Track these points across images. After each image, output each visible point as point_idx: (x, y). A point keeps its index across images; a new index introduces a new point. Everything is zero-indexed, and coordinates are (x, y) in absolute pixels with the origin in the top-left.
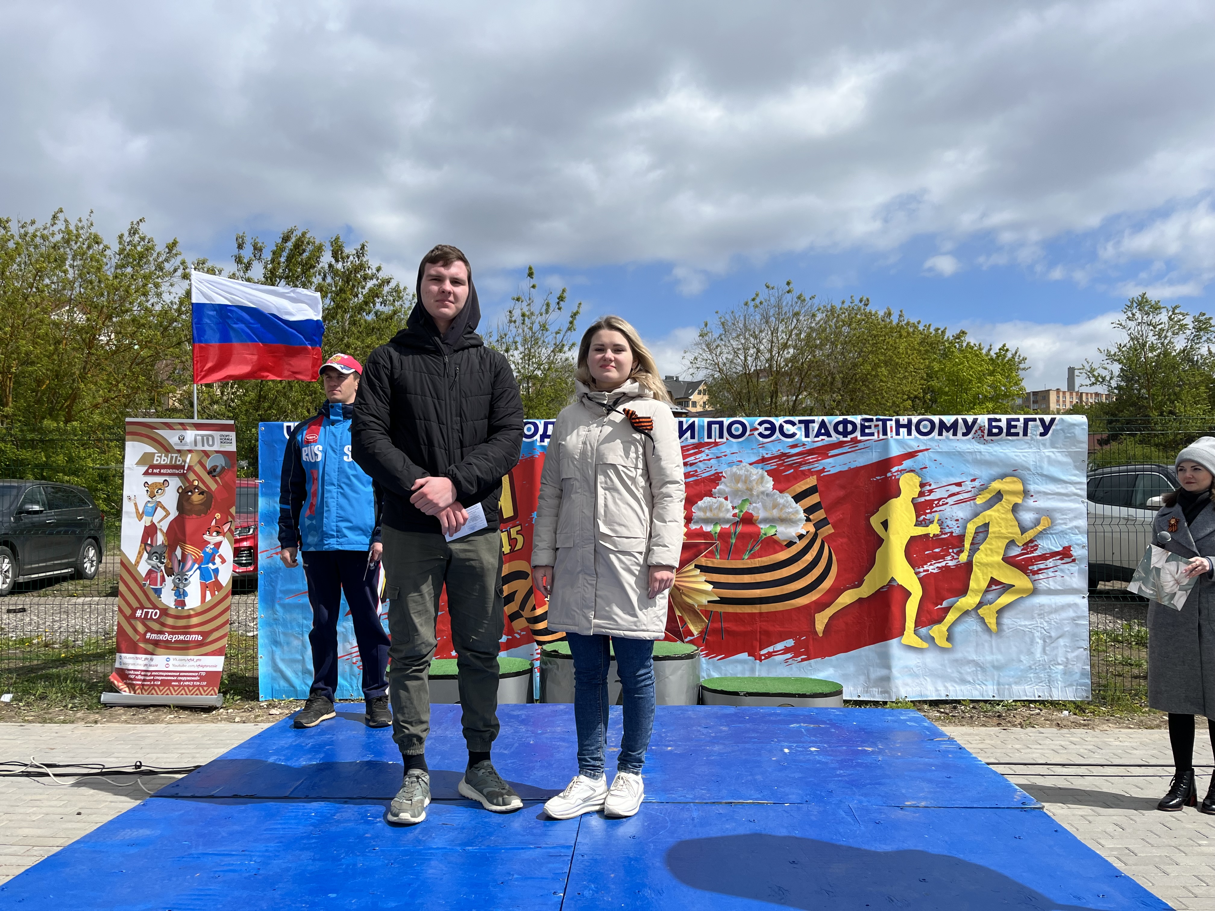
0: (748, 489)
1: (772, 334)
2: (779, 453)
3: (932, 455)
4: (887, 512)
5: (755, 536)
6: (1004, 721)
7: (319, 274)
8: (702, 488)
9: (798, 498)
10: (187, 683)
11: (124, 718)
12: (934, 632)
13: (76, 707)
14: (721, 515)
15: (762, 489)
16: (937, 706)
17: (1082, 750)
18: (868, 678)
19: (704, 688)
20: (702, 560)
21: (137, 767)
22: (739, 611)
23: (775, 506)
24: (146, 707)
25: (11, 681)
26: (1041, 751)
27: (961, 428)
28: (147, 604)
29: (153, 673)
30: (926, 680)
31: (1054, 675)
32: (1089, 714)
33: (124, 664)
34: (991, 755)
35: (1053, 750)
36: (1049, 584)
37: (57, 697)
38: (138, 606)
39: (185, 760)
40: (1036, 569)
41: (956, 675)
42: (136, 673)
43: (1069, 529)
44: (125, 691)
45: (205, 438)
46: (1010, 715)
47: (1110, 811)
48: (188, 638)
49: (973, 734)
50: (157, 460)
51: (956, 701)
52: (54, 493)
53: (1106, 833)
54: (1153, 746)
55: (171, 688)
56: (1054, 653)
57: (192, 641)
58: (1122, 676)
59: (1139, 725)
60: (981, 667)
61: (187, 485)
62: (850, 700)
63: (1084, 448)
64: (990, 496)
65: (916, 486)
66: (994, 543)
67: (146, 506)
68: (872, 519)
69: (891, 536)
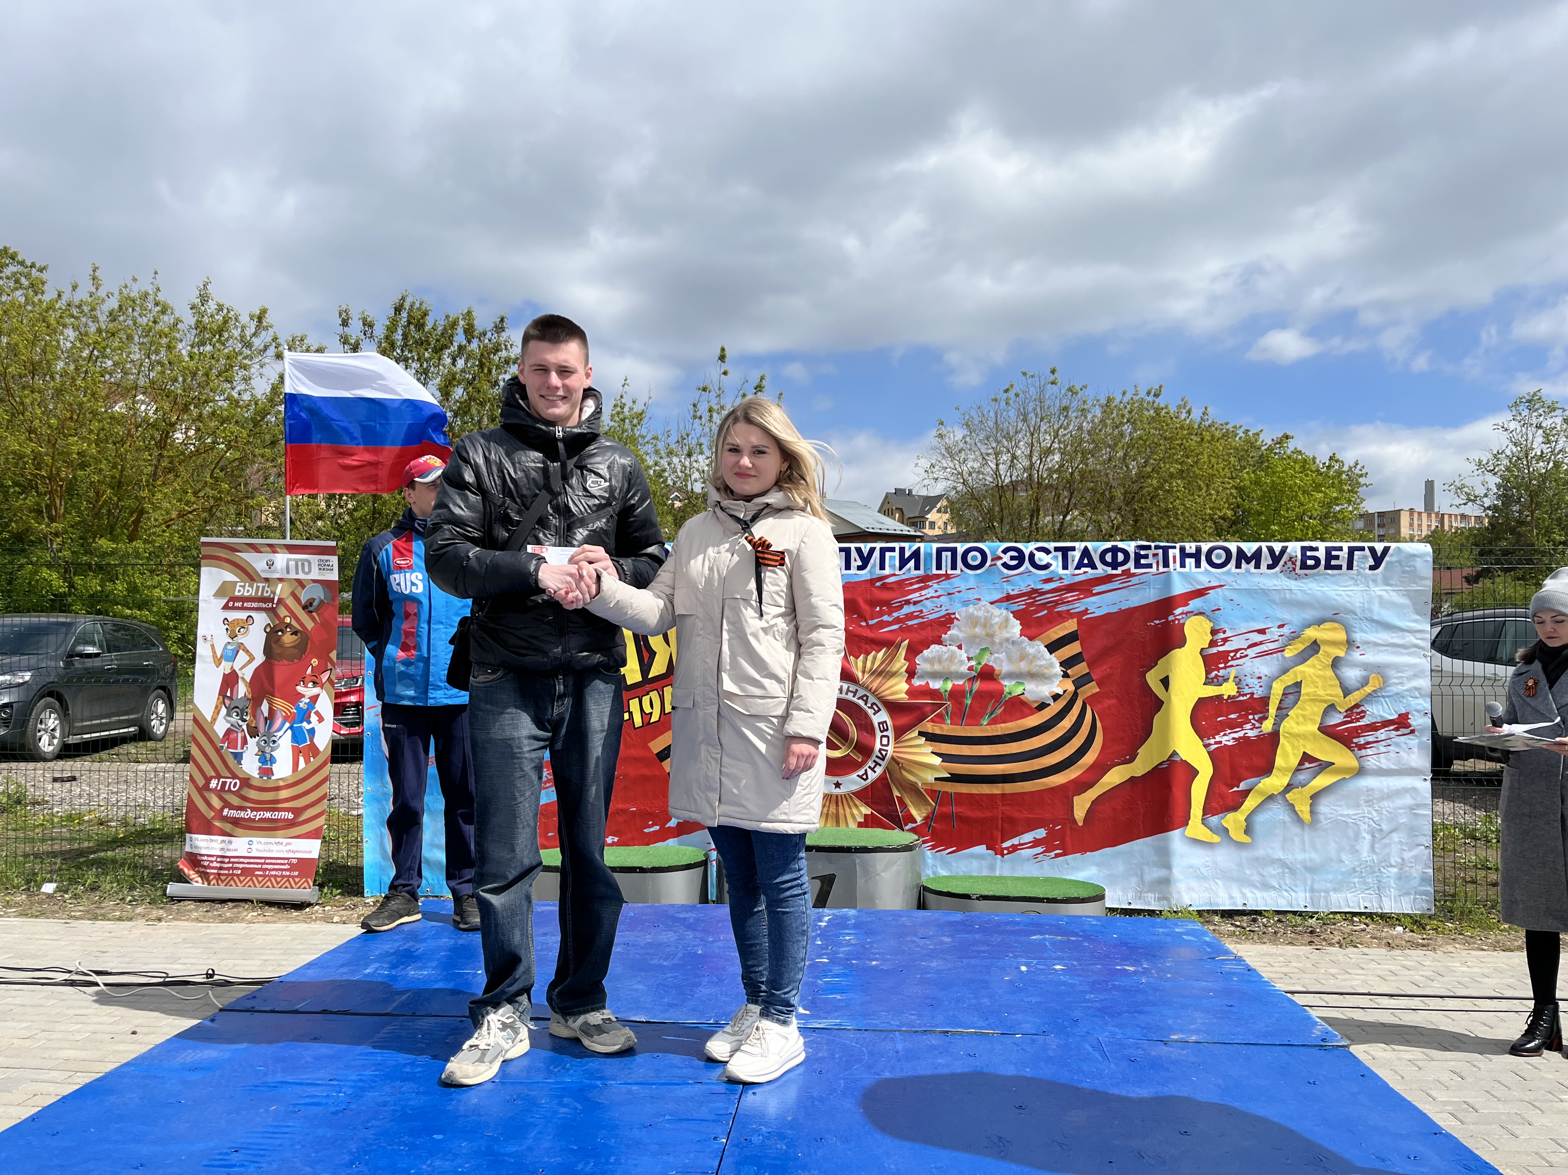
0: (988, 635)
1: (1032, 435)
2: (1029, 589)
3: (1227, 593)
4: (1168, 665)
5: (997, 695)
6: (1317, 939)
8: (928, 633)
9: (1052, 647)
10: (273, 873)
11: (195, 915)
12: (1227, 822)
13: (135, 900)
14: (954, 668)
15: (1007, 635)
16: (1231, 917)
17: (1417, 977)
18: (1142, 880)
19: (926, 889)
20: (928, 726)
21: (209, 976)
22: (974, 791)
23: (1023, 657)
24: (223, 901)
25: (54, 867)
26: (1363, 977)
27: (1266, 559)
28: (224, 772)
29: (232, 860)
30: (1217, 883)
31: (1385, 880)
32: (1431, 932)
33: (196, 847)
34: (1298, 981)
35: (1379, 976)
36: (1380, 762)
37: (112, 888)
38: (214, 774)
39: (270, 969)
40: (1362, 742)
41: (1256, 878)
42: (210, 859)
43: (1406, 690)
44: (197, 882)
45: (300, 563)
46: (1326, 930)
47: (1448, 1054)
48: (277, 815)
49: (1276, 954)
50: (239, 591)
51: (1256, 911)
52: (115, 631)
53: (1439, 1082)
54: (1511, 973)
55: (254, 879)
56: (1386, 850)
57: (281, 820)
58: (1476, 883)
59: (1495, 946)
60: (1289, 868)
61: (277, 622)
62: (1117, 908)
63: (1427, 585)
64: (1303, 647)
65: (1206, 633)
66: (1308, 708)
67: (225, 648)
68: (1148, 675)
69: (1172, 697)
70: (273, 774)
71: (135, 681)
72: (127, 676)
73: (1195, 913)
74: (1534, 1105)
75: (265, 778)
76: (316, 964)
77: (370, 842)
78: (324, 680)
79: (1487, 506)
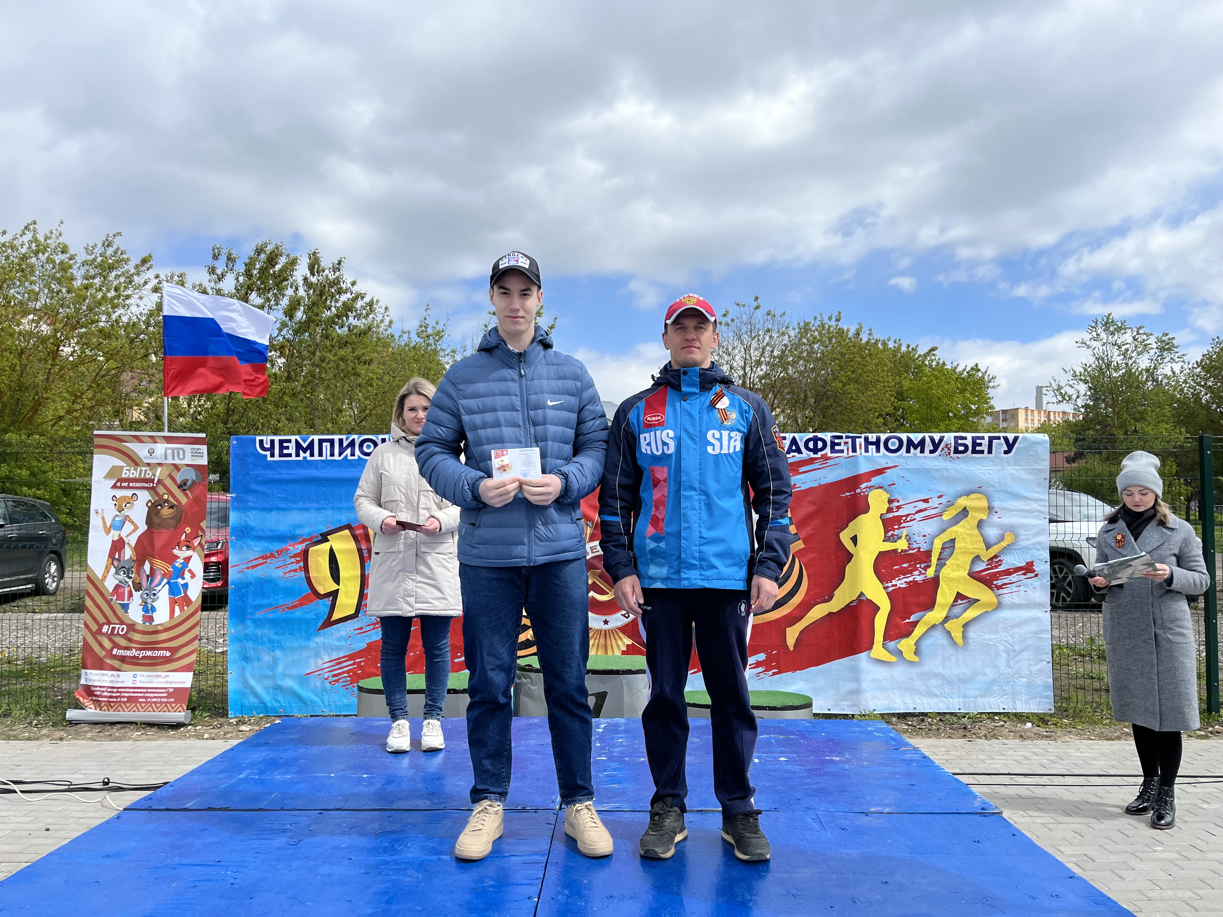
1: (745, 350)
3: (900, 472)
4: (856, 528)
6: (969, 733)
7: (291, 287)
10: (154, 700)
11: (89, 735)
12: (901, 646)
13: (40, 724)
16: (906, 719)
17: (1044, 761)
18: (838, 691)
21: (105, 783)
24: (112, 724)
26: (1004, 762)
27: (929, 446)
28: (114, 619)
29: (120, 690)
30: (894, 693)
31: (1017, 688)
32: (1052, 726)
33: (90, 680)
34: (957, 766)
35: (1016, 761)
36: (1013, 599)
37: (21, 714)
38: (105, 621)
39: (154, 777)
40: (1000, 584)
41: (923, 688)
42: (101, 689)
43: (1032, 544)
44: (91, 708)
45: (176, 451)
46: (975, 727)
47: (1070, 819)
48: (156, 653)
49: (939, 745)
50: (126, 474)
51: (923, 713)
52: (15, 506)
53: (1066, 840)
55: (138, 705)
56: (1018, 665)
57: (160, 658)
58: (1084, 689)
59: (1100, 737)
60: (947, 681)
61: (157, 498)
62: (820, 714)
63: (1046, 465)
64: (956, 513)
65: (884, 502)
66: (960, 558)
67: (114, 519)
68: (841, 535)
69: (861, 552)
70: (153, 620)
71: (31, 547)
72: (25, 543)
73: (878, 716)
74: (1135, 855)
75: (147, 624)
76: (199, 771)
77: (233, 674)
78: (196, 545)
79: (1080, 406)
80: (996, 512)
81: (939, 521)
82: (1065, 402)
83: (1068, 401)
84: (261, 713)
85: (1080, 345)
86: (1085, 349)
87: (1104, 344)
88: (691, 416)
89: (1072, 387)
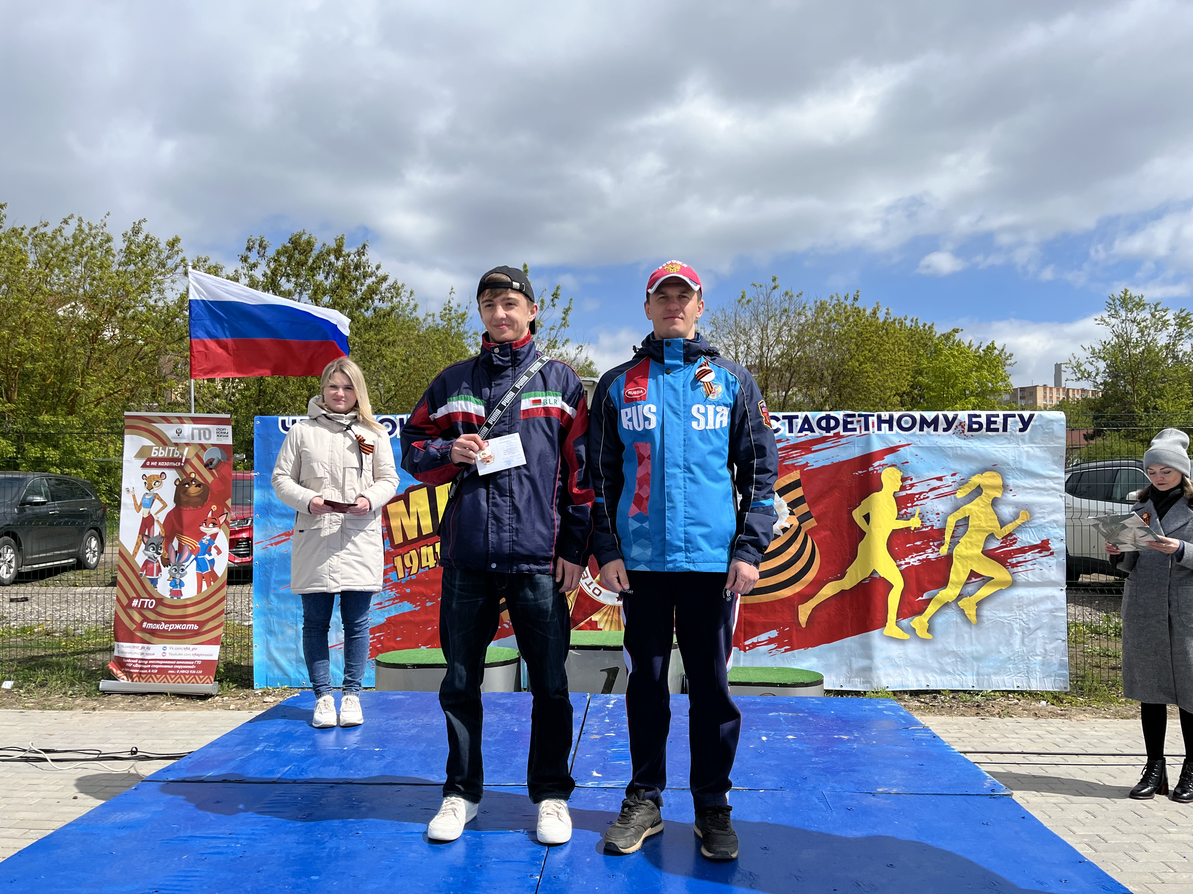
1: (762, 330)
3: (913, 450)
4: (869, 506)
6: (982, 711)
9: (782, 492)
10: (183, 672)
11: (121, 705)
12: (914, 623)
13: (75, 694)
16: (918, 696)
17: (1058, 740)
18: (851, 668)
21: (133, 752)
24: (144, 694)
25: (11, 669)
26: (1017, 740)
27: (942, 424)
28: (143, 594)
29: (150, 662)
30: (907, 670)
31: (1032, 666)
32: (1067, 705)
33: (123, 652)
34: (969, 744)
35: (1029, 739)
36: (1028, 577)
37: (57, 684)
40: (1015, 562)
41: (936, 665)
42: (133, 661)
43: (1047, 523)
44: (123, 679)
45: (202, 431)
46: (988, 705)
47: (1083, 799)
48: (185, 627)
49: (951, 723)
50: (155, 453)
51: (936, 691)
52: (58, 484)
53: (1078, 820)
54: (1128, 736)
55: (168, 676)
56: (1033, 644)
57: (188, 631)
58: (1100, 667)
59: (1115, 715)
60: (961, 658)
61: (185, 477)
62: (832, 690)
63: (1062, 443)
64: (970, 490)
65: (898, 481)
66: (974, 536)
67: (144, 497)
68: (854, 513)
69: (873, 529)
70: (182, 595)
71: (73, 523)
72: (67, 520)
73: (890, 693)
75: (175, 598)
76: (217, 744)
77: (258, 646)
78: (221, 522)
79: (1099, 383)
80: (1011, 490)
81: (953, 499)
82: (1084, 379)
83: (1087, 378)
84: (285, 685)
85: (1100, 322)
86: (1104, 326)
87: (1123, 321)
88: (674, 390)
89: (1092, 364)
